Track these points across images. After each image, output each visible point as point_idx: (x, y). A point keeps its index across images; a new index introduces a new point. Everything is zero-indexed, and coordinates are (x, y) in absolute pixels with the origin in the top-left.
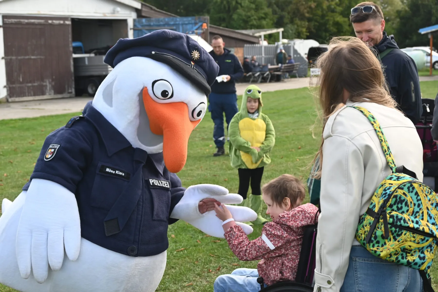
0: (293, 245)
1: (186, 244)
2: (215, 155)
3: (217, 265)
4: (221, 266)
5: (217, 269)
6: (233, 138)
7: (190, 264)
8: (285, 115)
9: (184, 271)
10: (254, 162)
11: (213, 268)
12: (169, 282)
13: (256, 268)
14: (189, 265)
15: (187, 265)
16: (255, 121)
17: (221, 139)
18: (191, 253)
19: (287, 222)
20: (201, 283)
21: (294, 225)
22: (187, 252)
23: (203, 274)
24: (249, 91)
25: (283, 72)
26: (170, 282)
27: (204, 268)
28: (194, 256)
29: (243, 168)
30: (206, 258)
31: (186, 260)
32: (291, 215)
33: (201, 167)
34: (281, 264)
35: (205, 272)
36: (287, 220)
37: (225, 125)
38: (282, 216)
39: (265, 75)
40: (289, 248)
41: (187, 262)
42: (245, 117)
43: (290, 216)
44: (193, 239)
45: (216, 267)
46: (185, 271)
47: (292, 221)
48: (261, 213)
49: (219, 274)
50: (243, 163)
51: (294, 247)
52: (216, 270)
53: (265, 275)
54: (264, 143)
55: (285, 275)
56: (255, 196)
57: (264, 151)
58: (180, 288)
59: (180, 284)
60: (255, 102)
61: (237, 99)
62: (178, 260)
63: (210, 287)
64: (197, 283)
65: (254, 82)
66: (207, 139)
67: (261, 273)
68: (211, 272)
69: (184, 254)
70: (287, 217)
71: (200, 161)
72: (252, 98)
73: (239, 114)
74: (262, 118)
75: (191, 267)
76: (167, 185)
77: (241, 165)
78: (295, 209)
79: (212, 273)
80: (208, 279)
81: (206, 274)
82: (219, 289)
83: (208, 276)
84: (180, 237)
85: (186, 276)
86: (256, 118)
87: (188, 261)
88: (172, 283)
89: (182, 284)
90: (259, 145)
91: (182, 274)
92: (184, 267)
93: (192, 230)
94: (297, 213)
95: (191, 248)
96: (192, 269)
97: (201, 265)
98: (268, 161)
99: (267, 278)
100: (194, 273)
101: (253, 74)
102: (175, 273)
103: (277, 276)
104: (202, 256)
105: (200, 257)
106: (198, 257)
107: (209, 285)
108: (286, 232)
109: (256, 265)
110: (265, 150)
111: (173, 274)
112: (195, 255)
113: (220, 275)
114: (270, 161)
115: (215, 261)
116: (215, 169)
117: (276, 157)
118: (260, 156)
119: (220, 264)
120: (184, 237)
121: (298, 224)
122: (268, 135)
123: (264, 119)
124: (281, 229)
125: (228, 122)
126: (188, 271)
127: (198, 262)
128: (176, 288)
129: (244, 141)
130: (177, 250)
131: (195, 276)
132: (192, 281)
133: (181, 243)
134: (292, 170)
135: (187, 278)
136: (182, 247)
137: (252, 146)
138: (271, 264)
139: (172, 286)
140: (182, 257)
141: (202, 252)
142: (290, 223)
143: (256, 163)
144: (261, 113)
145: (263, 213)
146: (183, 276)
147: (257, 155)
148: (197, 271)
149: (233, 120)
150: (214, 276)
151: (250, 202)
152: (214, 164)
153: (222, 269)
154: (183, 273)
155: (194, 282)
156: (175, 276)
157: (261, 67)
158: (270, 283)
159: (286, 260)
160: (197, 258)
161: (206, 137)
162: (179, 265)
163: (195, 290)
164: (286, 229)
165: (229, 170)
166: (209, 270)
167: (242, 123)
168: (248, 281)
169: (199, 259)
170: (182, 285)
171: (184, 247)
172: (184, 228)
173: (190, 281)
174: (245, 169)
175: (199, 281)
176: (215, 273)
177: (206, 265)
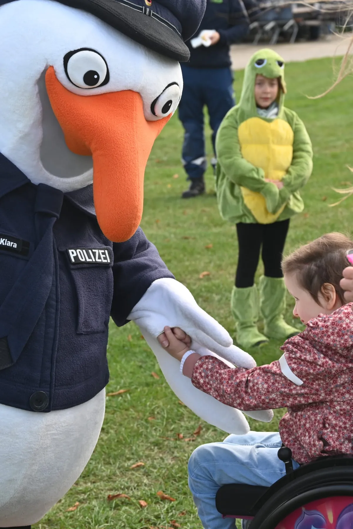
0: (342, 382)
1: (129, 380)
2: (186, 196)
3: (195, 424)
4: (202, 426)
5: (195, 432)
6: (228, 161)
7: (138, 422)
8: (329, 110)
9: (126, 436)
10: (270, 210)
11: (186, 431)
12: (95, 460)
13: (276, 431)
14: (135, 425)
15: (132, 425)
16: (272, 125)
17: (198, 162)
18: (139, 399)
19: (322, 337)
20: (161, 461)
21: (338, 343)
22: (131, 397)
23: (166, 443)
24: (260, 62)
25: (324, 20)
26: (98, 461)
27: (167, 431)
28: (145, 405)
29: (248, 221)
30: (172, 409)
31: (130, 414)
32: (330, 321)
33: (157, 222)
34: (321, 421)
35: (169, 438)
36: (323, 333)
37: (208, 131)
38: (313, 324)
39: (286, 27)
40: (334, 390)
41: (133, 418)
42: (249, 116)
43: (329, 324)
44: (142, 370)
45: (193, 428)
46: (128, 436)
47: (333, 334)
48: (284, 315)
49: (199, 442)
50: (247, 212)
51: (344, 388)
52: (192, 435)
53: (295, 442)
54: (290, 169)
55: (332, 443)
56: (270, 279)
57: (290, 189)
58: (118, 472)
59: (118, 464)
60: (272, 85)
61: (232, 81)
62: (113, 414)
63: (180, 469)
64: (153, 462)
65: (265, 41)
66: (167, 163)
67: (287, 439)
68: (182, 439)
69: (125, 401)
70: (323, 326)
71: (154, 208)
72: (265, 77)
73: (237, 110)
74: (286, 119)
75: (141, 428)
76: (105, 258)
77: (244, 215)
78: (342, 309)
79: (185, 441)
80: (176, 454)
81: (172, 443)
82: (200, 474)
83: (176, 448)
84: (116, 366)
85: (130, 448)
86: (273, 117)
87: (134, 416)
88: (103, 462)
89: (123, 463)
90: (281, 174)
91: (122, 443)
92: (126, 428)
93: (141, 353)
94: (344, 318)
95: (139, 390)
96: (142, 432)
97: (161, 424)
98: (299, 207)
99: (299, 449)
100: (147, 442)
101: (262, 27)
102: (107, 442)
103: (315, 445)
104: (163, 405)
105: (158, 407)
106: (155, 408)
107: (179, 466)
108: (322, 356)
109: (276, 424)
110: (292, 186)
111: (103, 443)
112: (148, 404)
113: (201, 444)
114: (302, 207)
115: (191, 416)
116: (186, 225)
117: (312, 198)
118: (284, 199)
119: (200, 423)
120: (125, 365)
121: (346, 341)
122: (299, 153)
123: (290, 120)
124: (312, 349)
125: (214, 126)
126: (134, 436)
127: (154, 418)
128: (110, 472)
129: (250, 166)
130: (111, 394)
131: (149, 447)
132: (144, 457)
133: (119, 379)
134: (346, 224)
135: (133, 451)
136: (121, 388)
137: (267, 177)
138: (302, 423)
139: (103, 468)
140: (121, 407)
141: (162, 398)
142: (329, 339)
143: (274, 212)
144: (283, 108)
145: (288, 314)
146: (125, 447)
147: (278, 197)
148: (152, 436)
149: (224, 123)
150: (188, 447)
151: (261, 292)
152: (184, 213)
153: (204, 432)
154: (124, 442)
155: (148, 460)
156: (107, 448)
157: (278, 10)
158: (304, 458)
159: (330, 413)
160: (153, 410)
161: (165, 158)
162: (115, 425)
163: (150, 475)
164: (324, 350)
165: (216, 225)
166: (179, 435)
167: (244, 129)
168: (258, 456)
169: (156, 413)
170: (123, 467)
171: (125, 387)
172: (124, 347)
173: (140, 458)
174: (251, 225)
175: (157, 457)
176: (190, 440)
177: (172, 425)
